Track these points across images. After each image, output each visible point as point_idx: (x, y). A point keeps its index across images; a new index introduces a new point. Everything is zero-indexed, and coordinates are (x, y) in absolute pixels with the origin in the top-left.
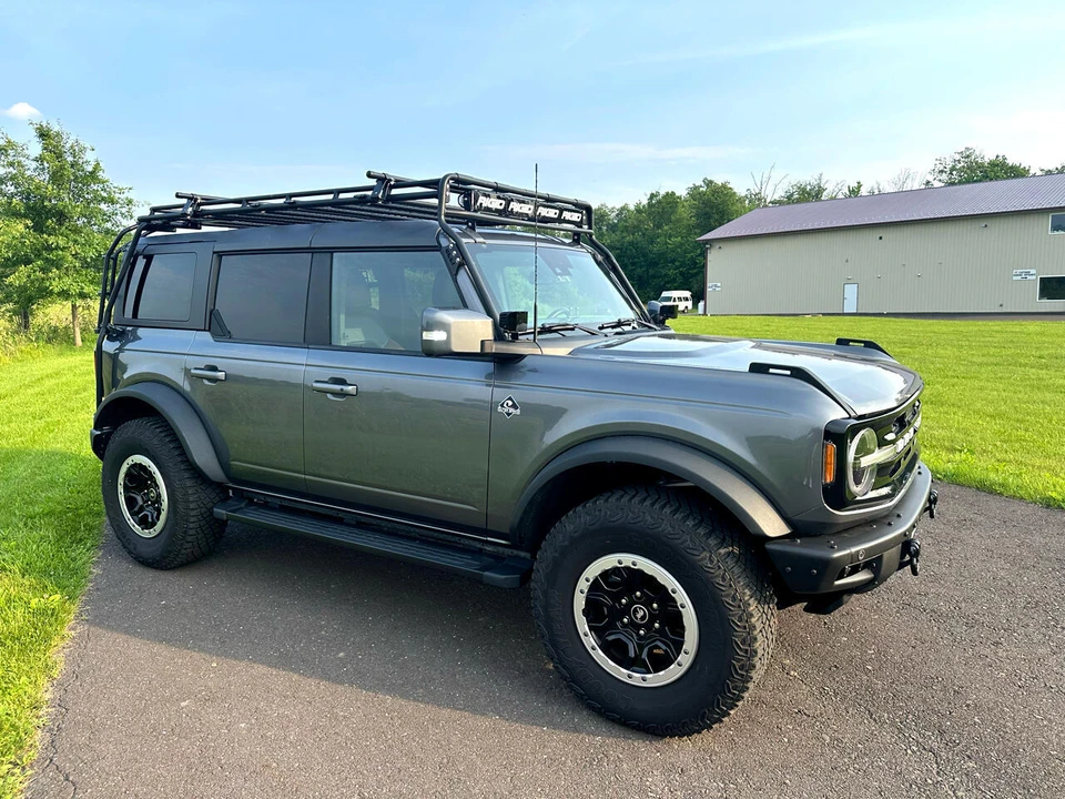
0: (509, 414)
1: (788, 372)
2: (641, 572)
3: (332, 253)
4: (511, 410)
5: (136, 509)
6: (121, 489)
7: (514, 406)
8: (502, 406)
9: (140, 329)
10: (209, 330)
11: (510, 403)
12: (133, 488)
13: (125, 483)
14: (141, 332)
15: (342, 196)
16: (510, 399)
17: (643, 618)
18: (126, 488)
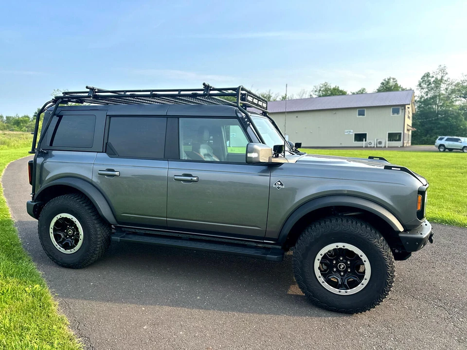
0: (279, 188)
1: (400, 169)
2: (347, 250)
3: (178, 118)
4: (280, 186)
5: (61, 240)
6: (51, 231)
7: (281, 184)
8: (275, 184)
9: (53, 151)
10: (105, 152)
11: (279, 183)
12: (59, 230)
13: (54, 228)
14: (54, 152)
15: (182, 93)
16: (279, 181)
17: (343, 268)
18: (54, 230)
